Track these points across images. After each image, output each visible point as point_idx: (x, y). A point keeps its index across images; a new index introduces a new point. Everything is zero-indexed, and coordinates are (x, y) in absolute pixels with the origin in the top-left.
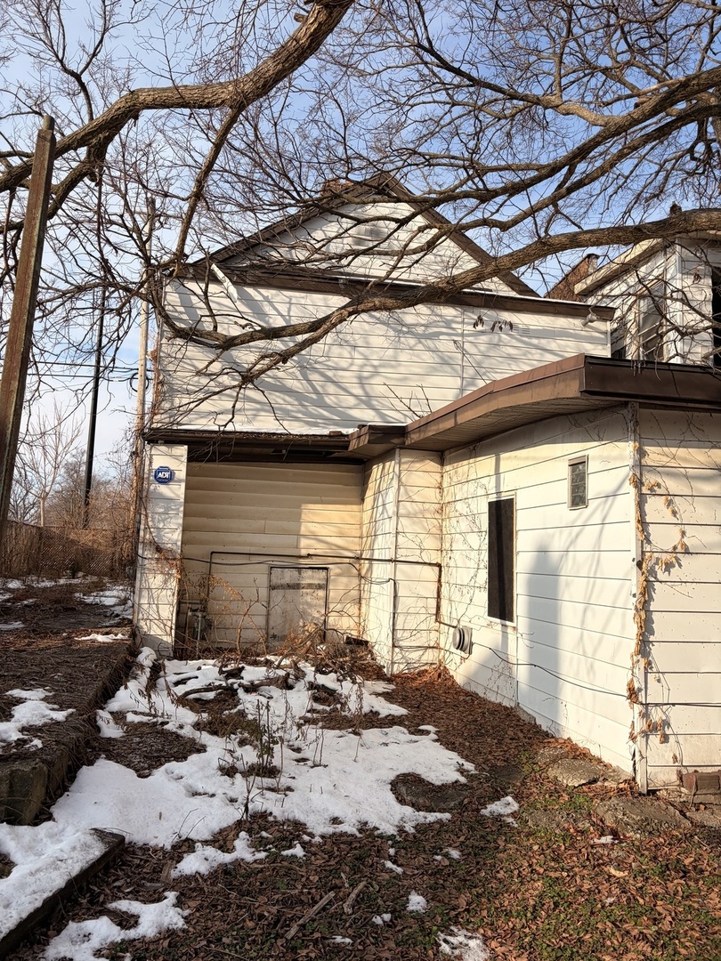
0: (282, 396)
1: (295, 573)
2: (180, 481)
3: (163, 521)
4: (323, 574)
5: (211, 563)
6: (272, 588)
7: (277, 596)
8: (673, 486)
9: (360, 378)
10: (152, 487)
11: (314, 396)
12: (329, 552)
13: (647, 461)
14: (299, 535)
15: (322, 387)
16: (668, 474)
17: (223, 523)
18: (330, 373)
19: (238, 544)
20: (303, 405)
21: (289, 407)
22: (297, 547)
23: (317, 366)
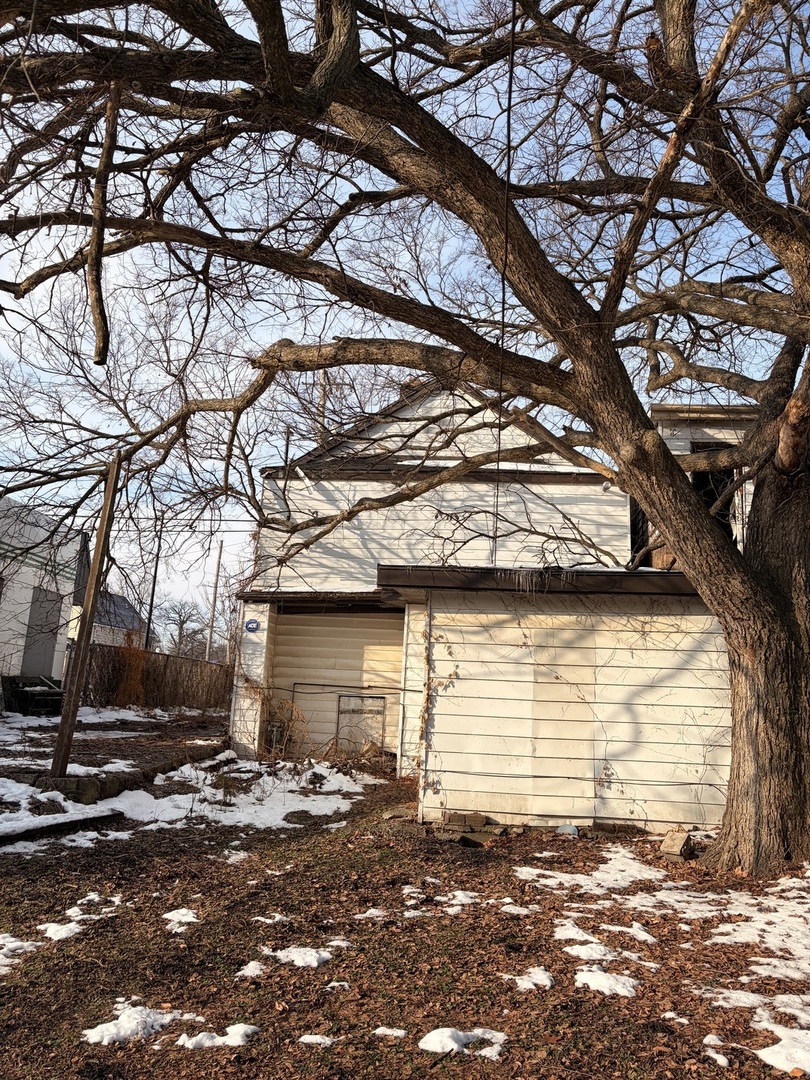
0: (347, 561)
1: (359, 701)
2: (264, 630)
3: (252, 659)
4: (380, 702)
5: (293, 691)
6: (340, 712)
7: (345, 719)
8: (451, 637)
9: (409, 545)
10: (244, 635)
11: (372, 561)
12: (386, 684)
13: (435, 622)
14: (362, 671)
15: (378, 553)
16: (449, 630)
17: (304, 661)
18: (385, 542)
19: (315, 677)
20: (363, 568)
21: (353, 570)
22: (360, 680)
23: (375, 537)
